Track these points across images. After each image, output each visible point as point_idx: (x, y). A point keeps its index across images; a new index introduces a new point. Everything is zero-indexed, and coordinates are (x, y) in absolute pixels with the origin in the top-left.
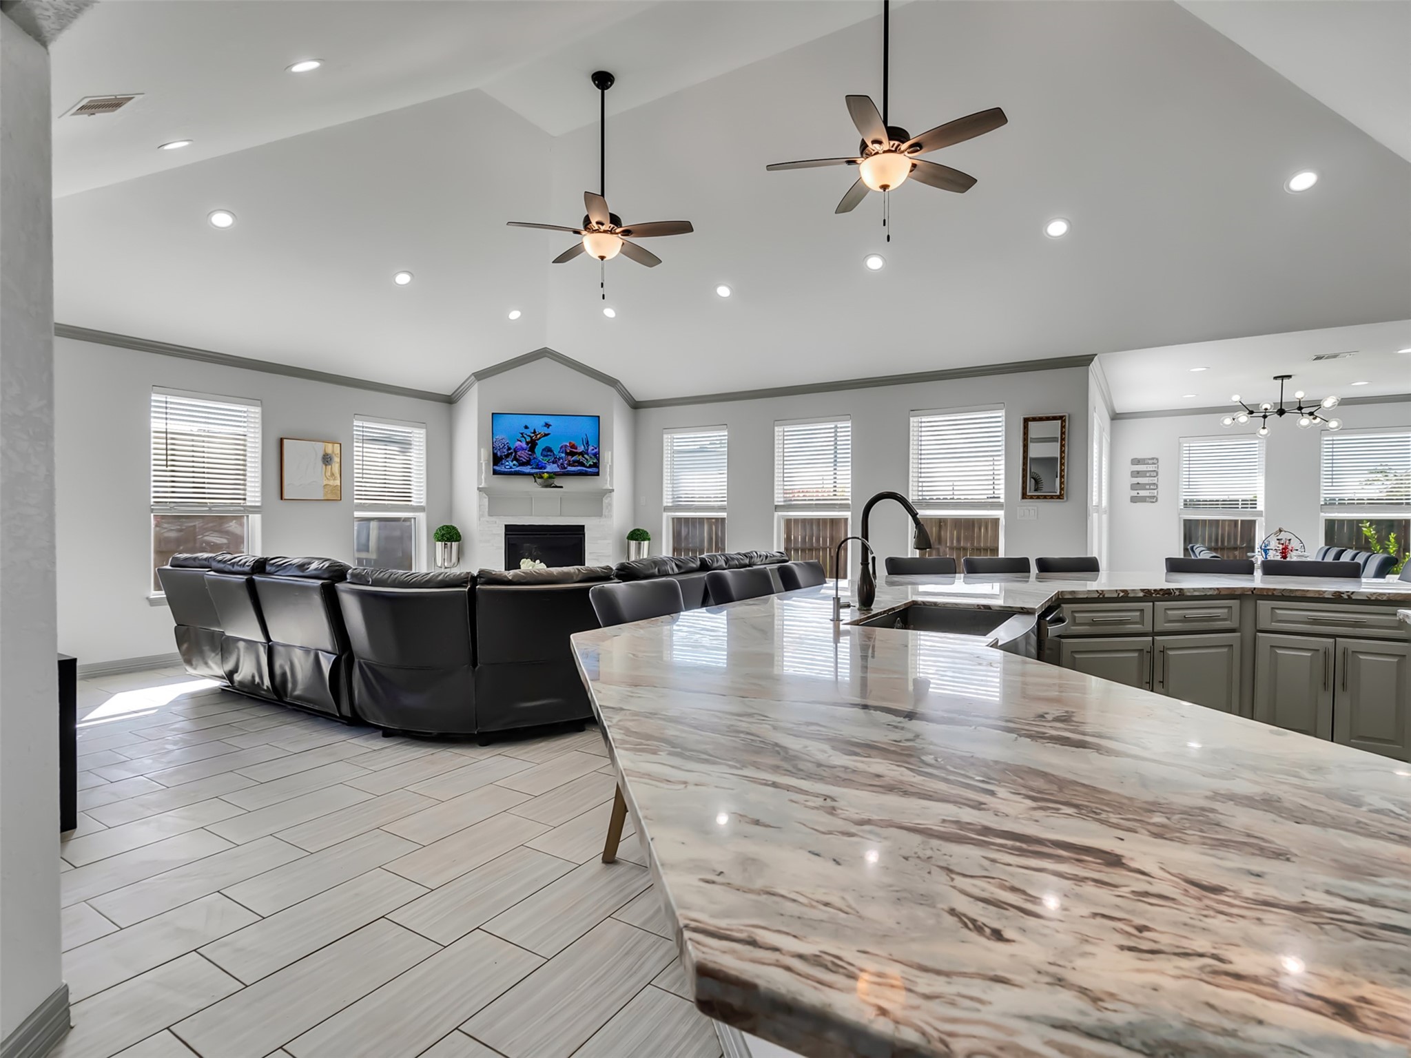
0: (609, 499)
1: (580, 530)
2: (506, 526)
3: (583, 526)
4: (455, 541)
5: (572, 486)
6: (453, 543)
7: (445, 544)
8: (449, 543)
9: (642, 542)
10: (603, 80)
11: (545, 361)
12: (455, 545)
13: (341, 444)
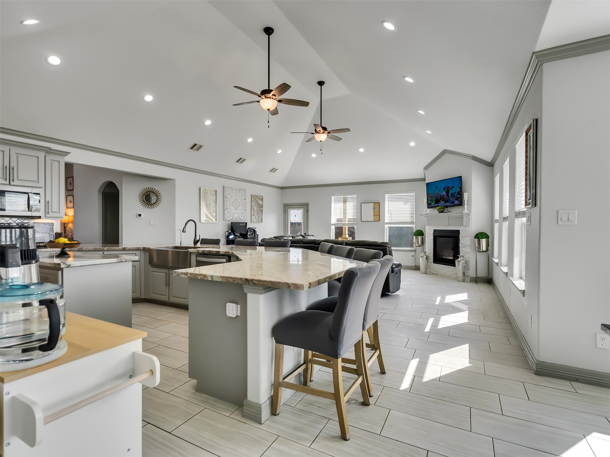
0: (469, 217)
1: (458, 232)
2: (434, 230)
3: (459, 230)
4: (420, 236)
5: (455, 212)
6: (419, 237)
7: (416, 237)
8: (417, 237)
9: (481, 239)
10: (321, 83)
11: (446, 155)
12: (420, 237)
13: (379, 203)
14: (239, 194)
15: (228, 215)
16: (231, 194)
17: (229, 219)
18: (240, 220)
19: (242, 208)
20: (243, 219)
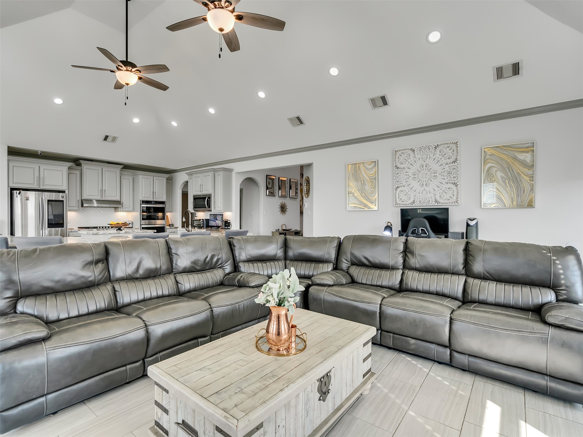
14: (434, 154)
15: (404, 198)
16: (409, 161)
17: (404, 203)
18: (436, 204)
19: (443, 181)
20: (447, 201)
